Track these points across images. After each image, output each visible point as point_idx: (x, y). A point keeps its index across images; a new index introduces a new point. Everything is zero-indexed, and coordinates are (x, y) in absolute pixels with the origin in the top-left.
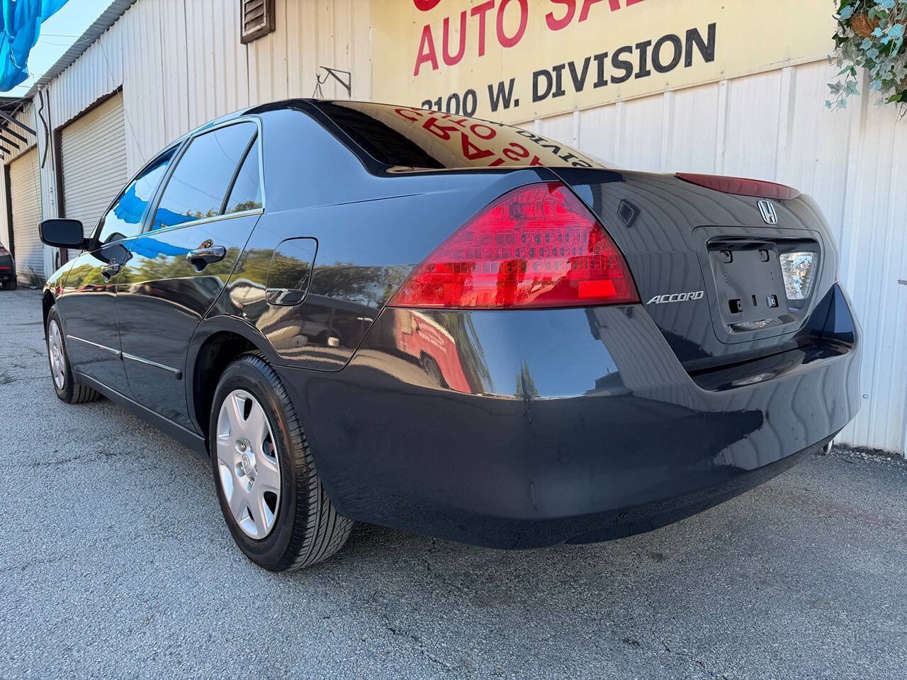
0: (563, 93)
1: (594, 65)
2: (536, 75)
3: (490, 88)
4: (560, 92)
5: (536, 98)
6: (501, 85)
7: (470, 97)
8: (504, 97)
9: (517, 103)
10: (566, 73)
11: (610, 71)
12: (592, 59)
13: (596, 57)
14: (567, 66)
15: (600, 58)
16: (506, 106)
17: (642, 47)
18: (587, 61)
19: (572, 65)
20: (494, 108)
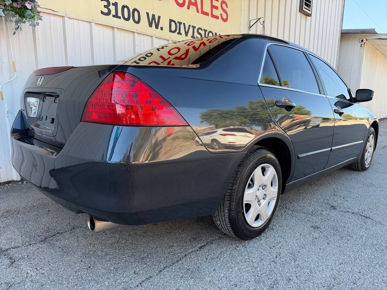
0: (181, 34)
1: (191, 29)
2: (171, 21)
3: (148, 14)
4: (179, 33)
5: (171, 31)
6: (153, 16)
7: (136, 13)
8: (155, 22)
9: (162, 29)
10: (182, 26)
11: (196, 34)
12: (191, 26)
13: (192, 26)
14: (183, 24)
15: (194, 27)
16: (157, 27)
17: (205, 31)
18: (189, 26)
19: (184, 24)
20: (150, 25)
